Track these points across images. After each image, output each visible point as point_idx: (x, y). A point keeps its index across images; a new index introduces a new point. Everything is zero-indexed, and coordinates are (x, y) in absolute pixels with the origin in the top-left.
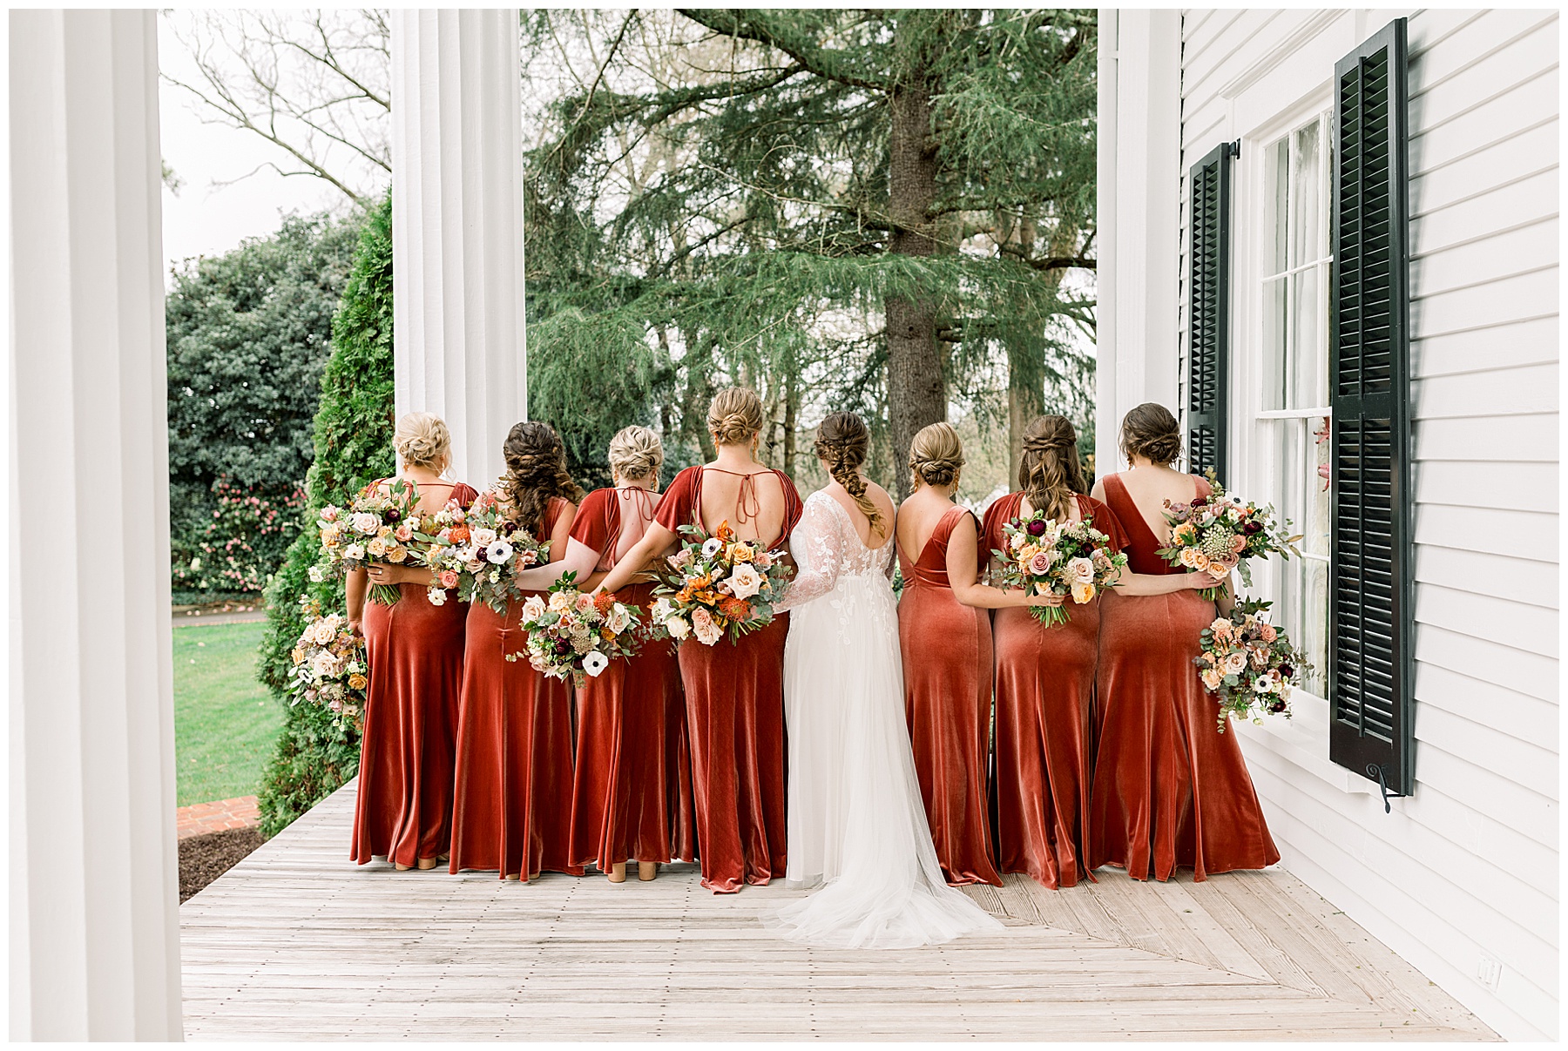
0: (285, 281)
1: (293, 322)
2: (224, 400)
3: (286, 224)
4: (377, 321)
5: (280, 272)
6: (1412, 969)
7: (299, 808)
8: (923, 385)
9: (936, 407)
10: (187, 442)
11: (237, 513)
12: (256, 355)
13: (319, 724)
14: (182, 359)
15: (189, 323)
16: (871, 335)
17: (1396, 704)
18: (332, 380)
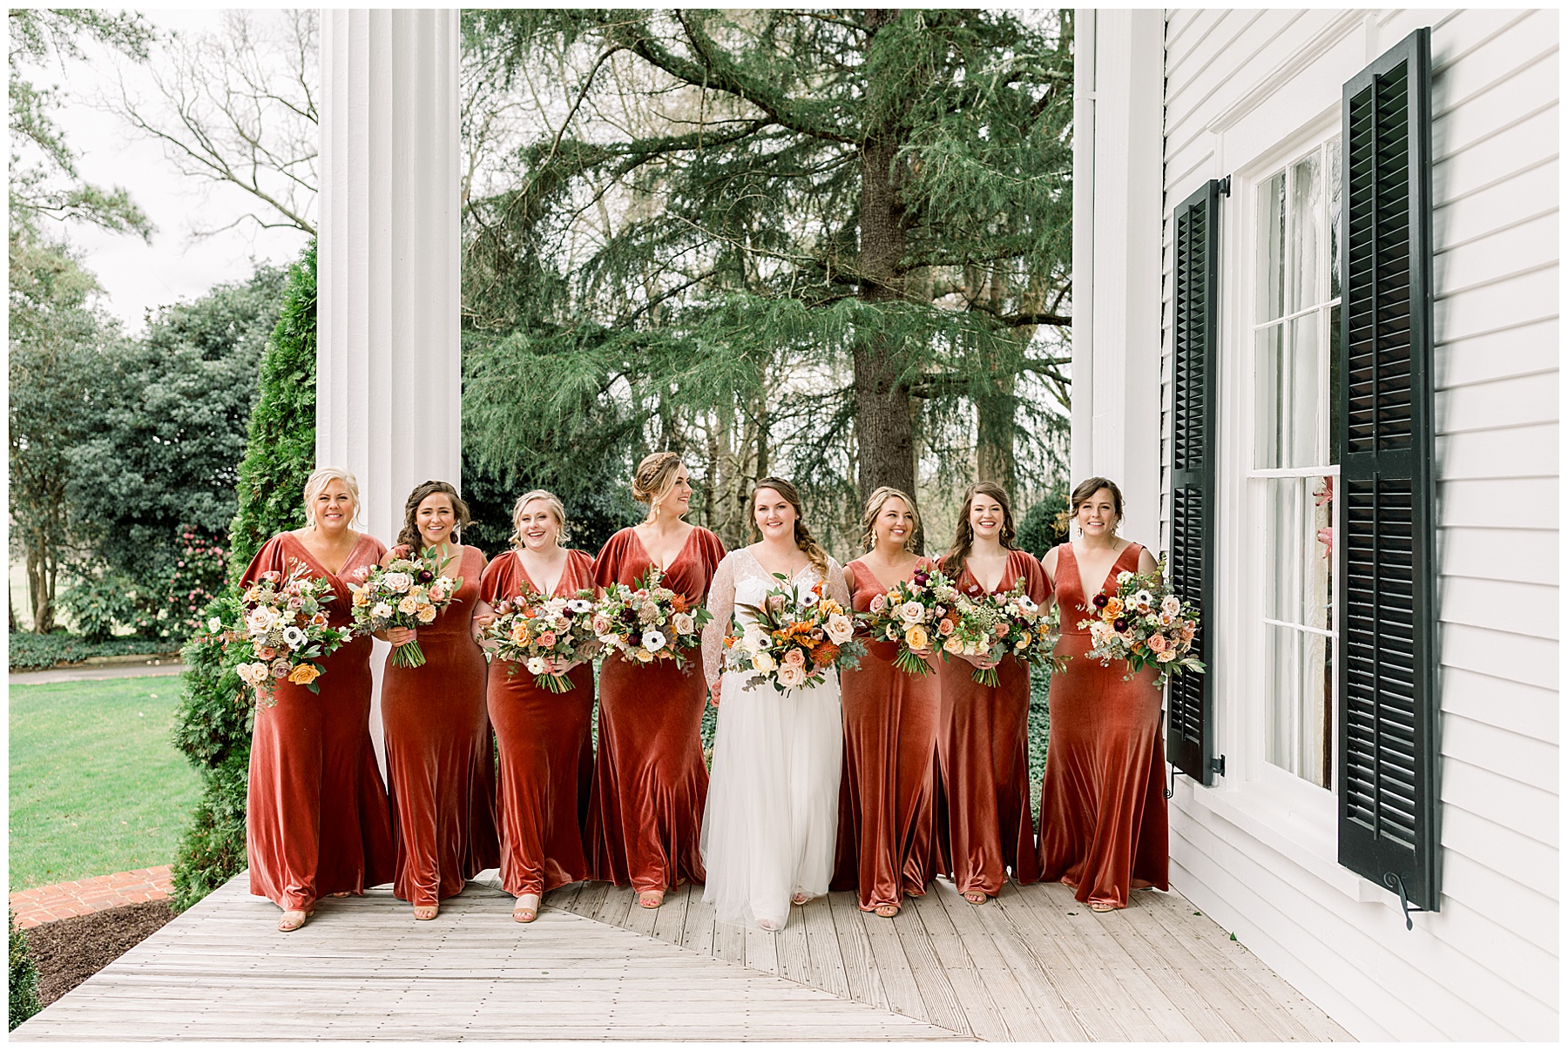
0: (255, 330)
2: (189, 449)
3: (258, 273)
4: (304, 363)
5: (251, 322)
7: (212, 883)
8: (892, 441)
9: (905, 463)
11: (200, 564)
12: (223, 403)
13: (235, 796)
14: (147, 407)
15: (157, 371)
16: (840, 390)
17: (1420, 804)
18: (258, 426)
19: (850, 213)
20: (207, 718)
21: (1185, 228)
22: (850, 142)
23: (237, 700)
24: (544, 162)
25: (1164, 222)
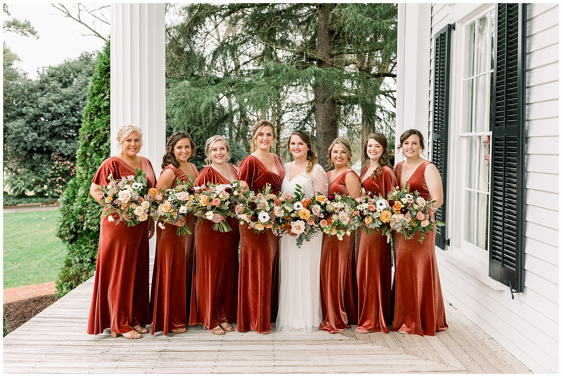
0: (81, 77)
1: (84, 92)
2: (56, 123)
3: (82, 54)
4: (104, 90)
5: (80, 73)
6: (522, 364)
7: (71, 287)
8: (329, 121)
9: (333, 130)
10: (41, 138)
11: (61, 167)
12: (69, 105)
13: (80, 254)
14: (39, 106)
15: (43, 92)
16: (309, 102)
17: (517, 254)
18: (87, 114)
19: (313, 33)
20: (69, 225)
21: (439, 42)
22: (313, 5)
23: (80, 218)
24: (195, 12)
25: (431, 39)
